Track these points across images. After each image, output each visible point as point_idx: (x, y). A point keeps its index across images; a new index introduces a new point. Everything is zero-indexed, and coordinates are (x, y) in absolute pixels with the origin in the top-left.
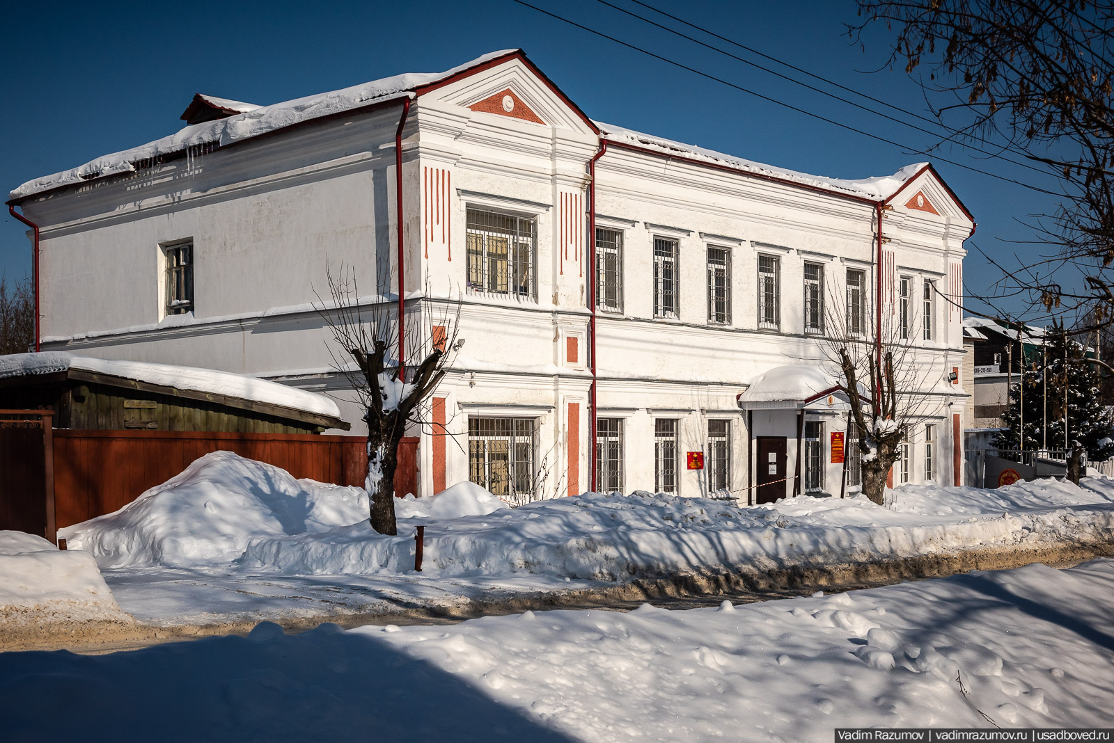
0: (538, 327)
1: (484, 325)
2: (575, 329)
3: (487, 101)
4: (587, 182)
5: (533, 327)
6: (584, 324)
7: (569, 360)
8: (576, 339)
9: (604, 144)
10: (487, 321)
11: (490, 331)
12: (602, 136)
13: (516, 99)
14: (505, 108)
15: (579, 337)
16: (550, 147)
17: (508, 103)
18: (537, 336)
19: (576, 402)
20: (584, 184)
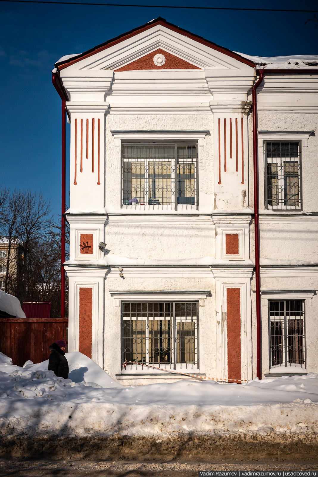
0: (198, 228)
1: (137, 230)
2: (236, 227)
3: (138, 61)
4: (246, 107)
5: (192, 228)
6: (246, 222)
7: (228, 252)
8: (236, 236)
9: (262, 73)
10: (142, 227)
11: (144, 235)
12: (259, 68)
13: (167, 55)
14: (156, 64)
15: (240, 233)
16: (206, 85)
17: (159, 59)
18: (197, 236)
19: (236, 287)
20: (243, 108)
